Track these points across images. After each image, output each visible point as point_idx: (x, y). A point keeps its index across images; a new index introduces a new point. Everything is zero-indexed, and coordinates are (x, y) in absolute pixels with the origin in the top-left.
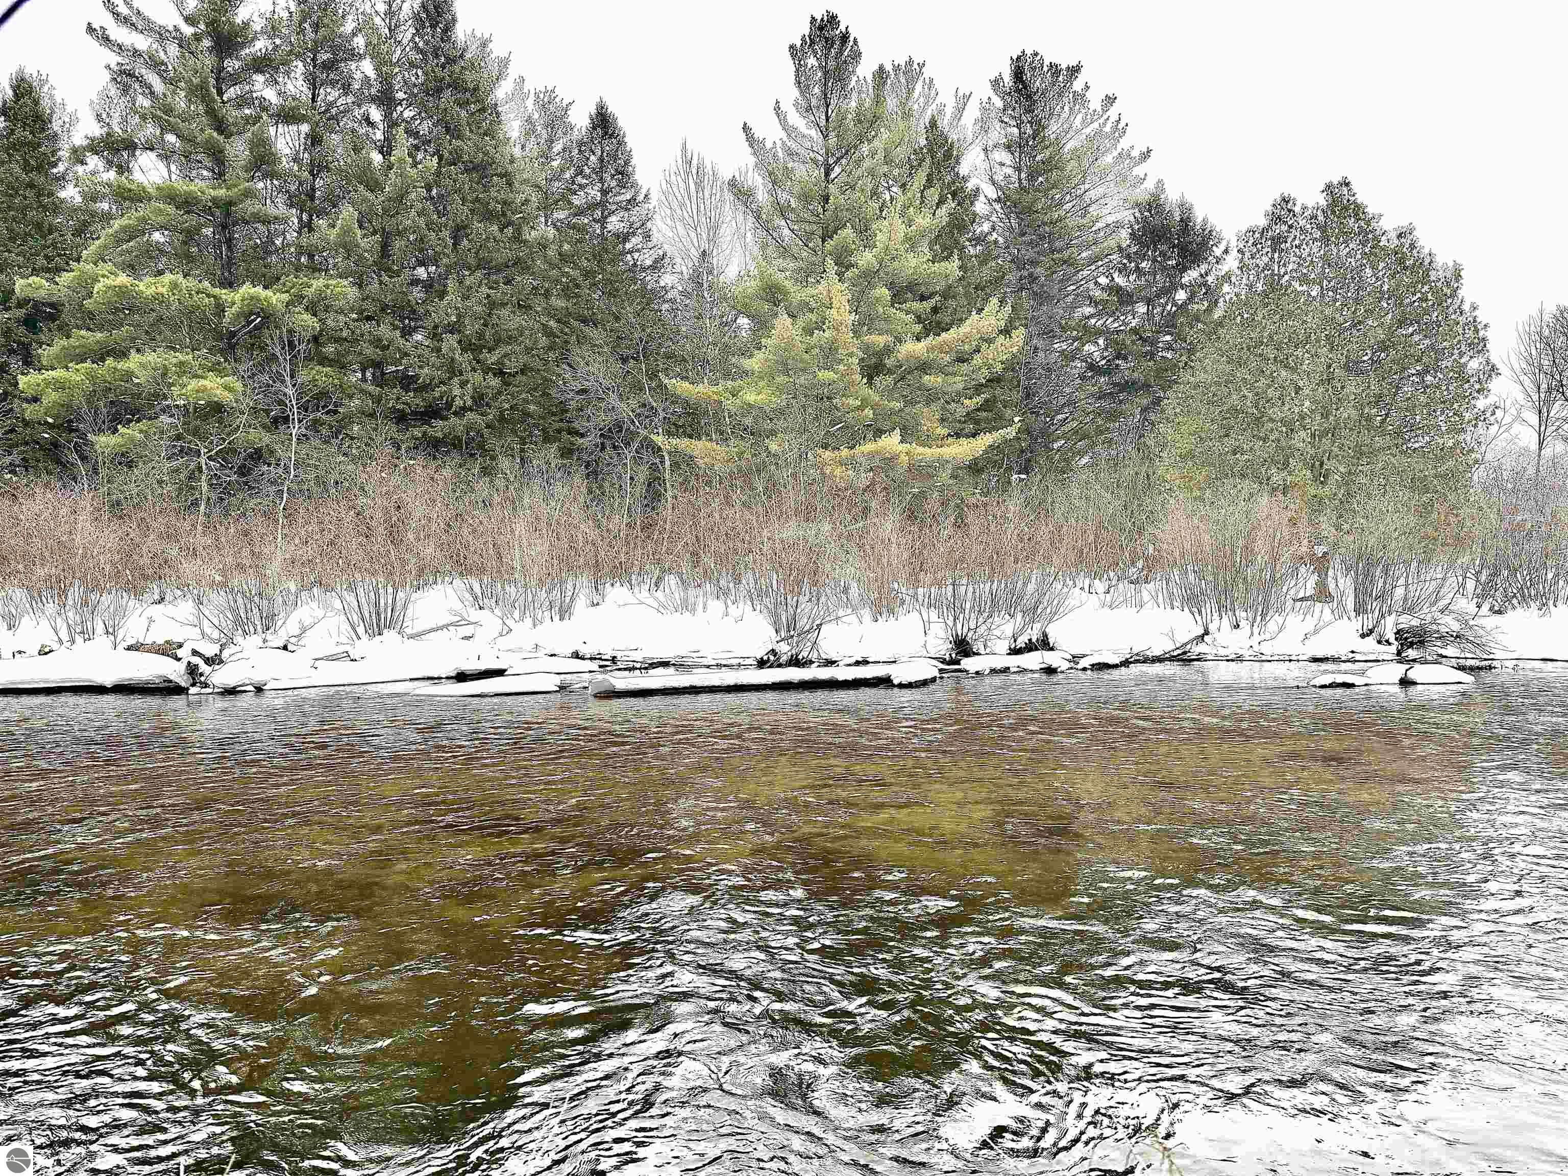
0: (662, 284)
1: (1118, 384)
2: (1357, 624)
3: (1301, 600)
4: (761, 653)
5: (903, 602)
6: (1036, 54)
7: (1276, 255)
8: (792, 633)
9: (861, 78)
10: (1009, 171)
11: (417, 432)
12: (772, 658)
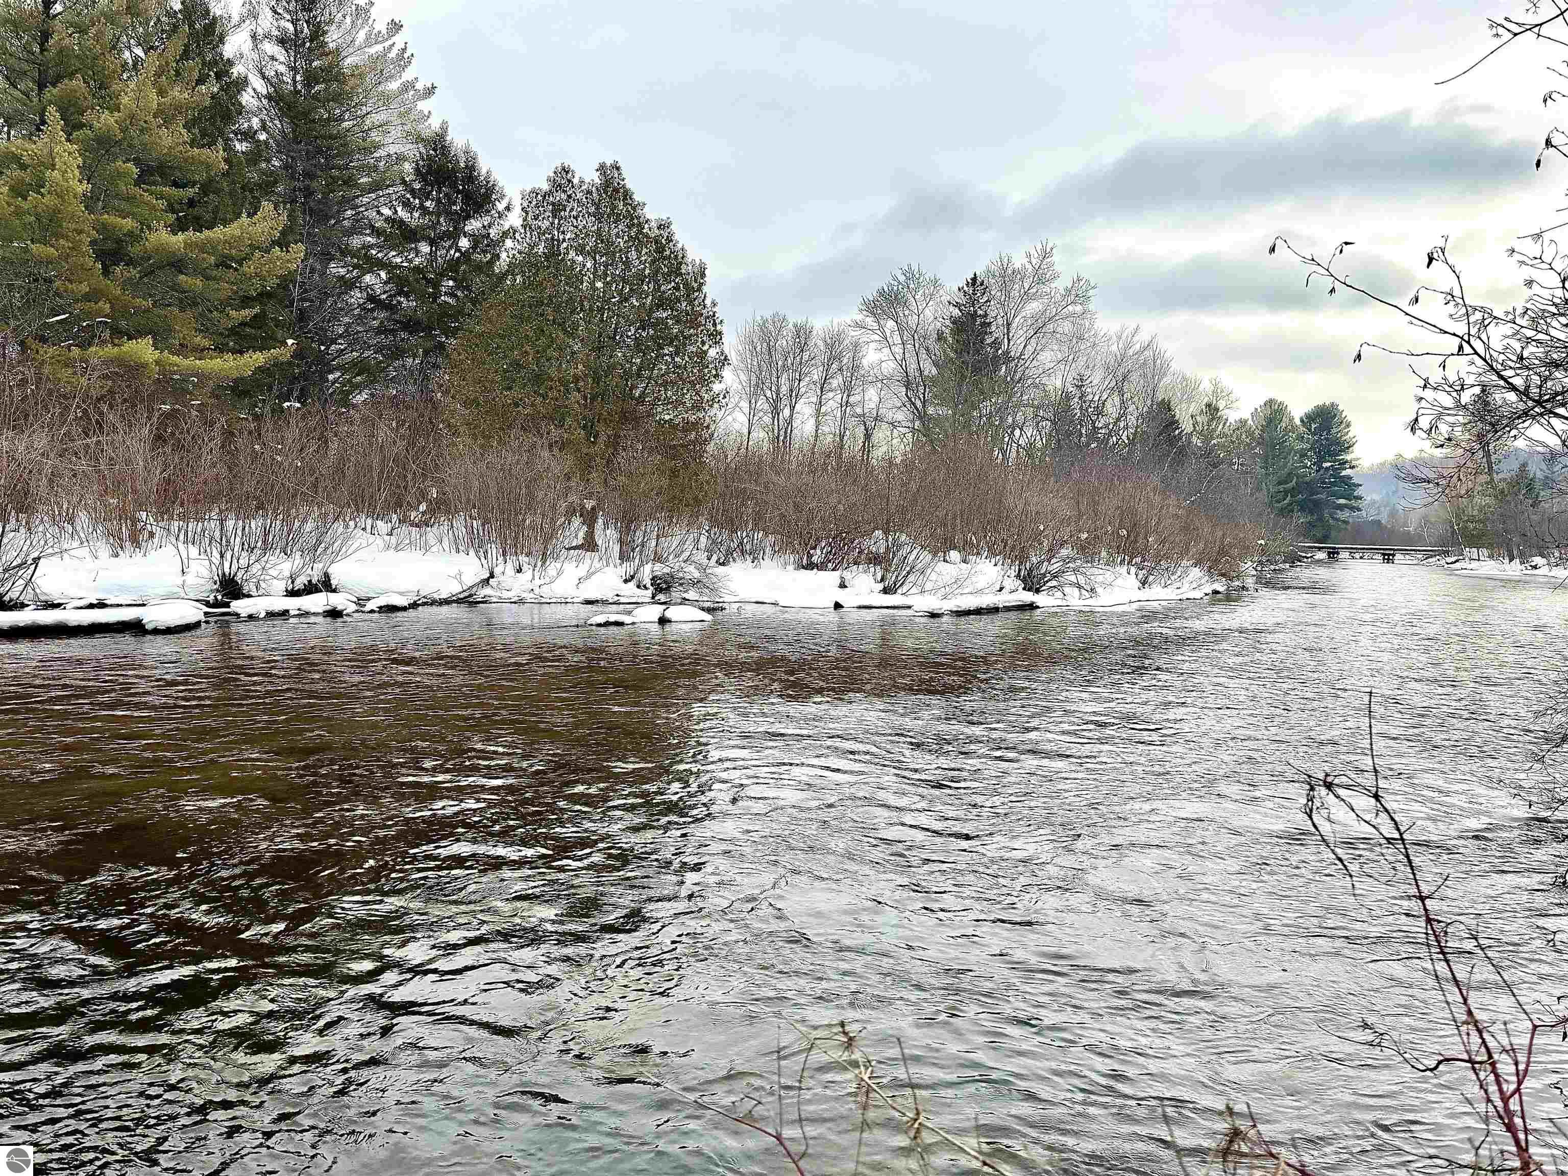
1: (400, 322)
2: (621, 570)
3: (575, 548)
7: (556, 221)
10: (282, 69)
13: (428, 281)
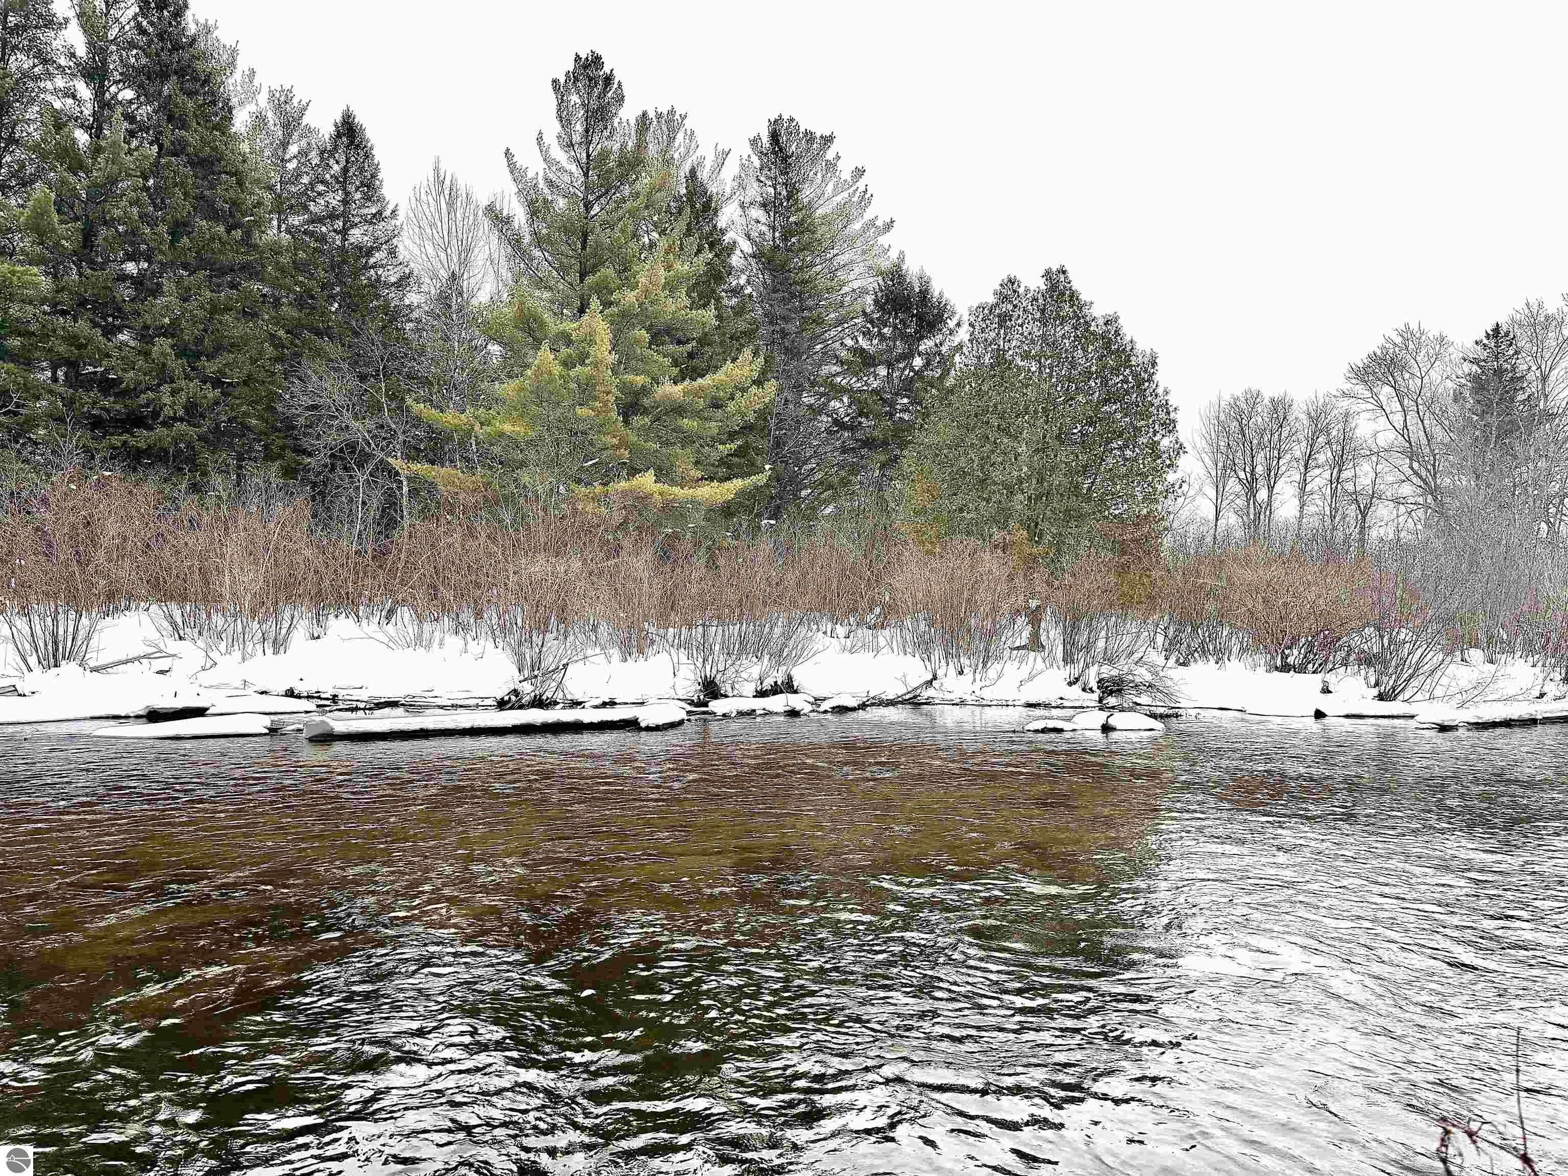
0: (407, 302)
1: (861, 440)
2: (1065, 673)
3: (1018, 648)
4: (501, 692)
5: (653, 642)
6: (792, 120)
7: (1002, 332)
8: (536, 672)
9: (624, 120)
10: (764, 228)
11: (116, 440)
12: (513, 698)
13: (884, 400)
